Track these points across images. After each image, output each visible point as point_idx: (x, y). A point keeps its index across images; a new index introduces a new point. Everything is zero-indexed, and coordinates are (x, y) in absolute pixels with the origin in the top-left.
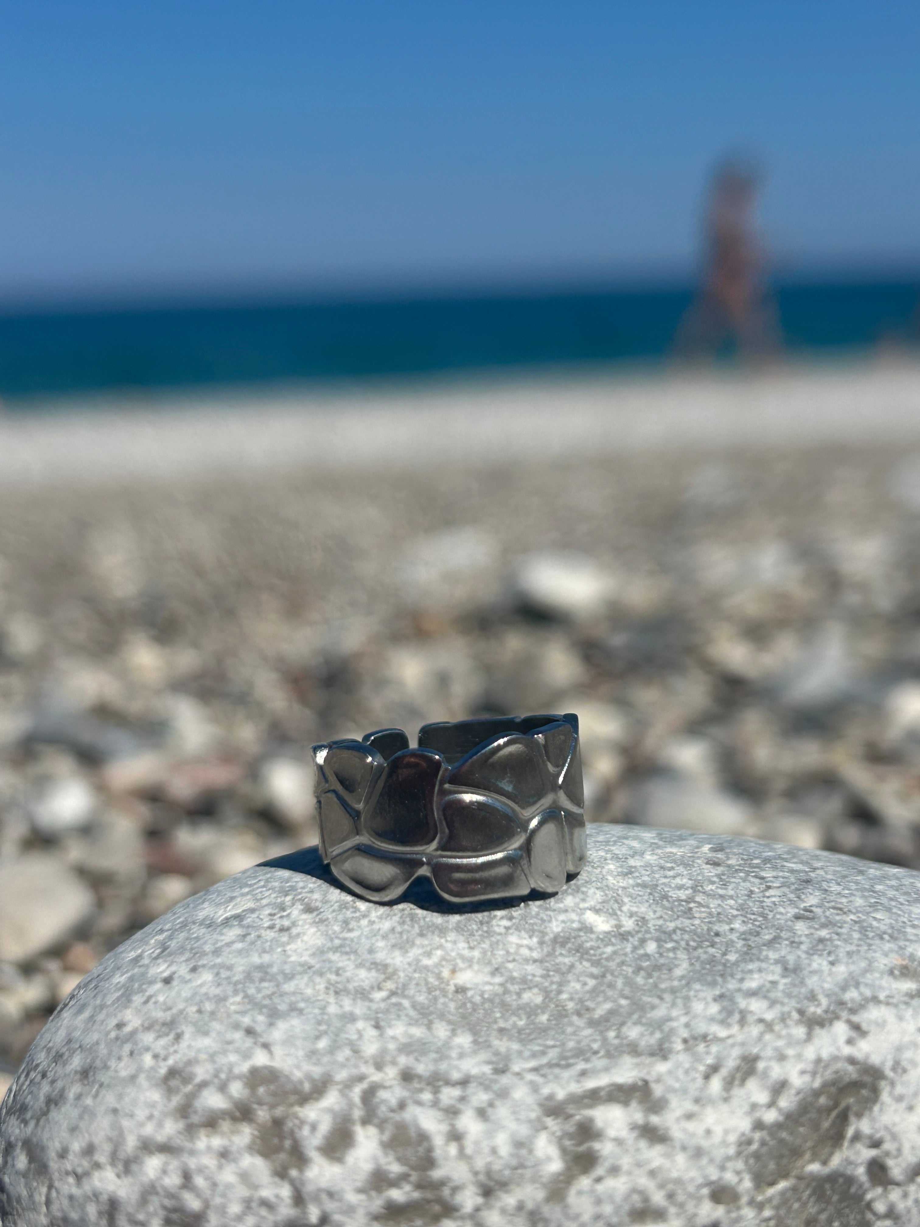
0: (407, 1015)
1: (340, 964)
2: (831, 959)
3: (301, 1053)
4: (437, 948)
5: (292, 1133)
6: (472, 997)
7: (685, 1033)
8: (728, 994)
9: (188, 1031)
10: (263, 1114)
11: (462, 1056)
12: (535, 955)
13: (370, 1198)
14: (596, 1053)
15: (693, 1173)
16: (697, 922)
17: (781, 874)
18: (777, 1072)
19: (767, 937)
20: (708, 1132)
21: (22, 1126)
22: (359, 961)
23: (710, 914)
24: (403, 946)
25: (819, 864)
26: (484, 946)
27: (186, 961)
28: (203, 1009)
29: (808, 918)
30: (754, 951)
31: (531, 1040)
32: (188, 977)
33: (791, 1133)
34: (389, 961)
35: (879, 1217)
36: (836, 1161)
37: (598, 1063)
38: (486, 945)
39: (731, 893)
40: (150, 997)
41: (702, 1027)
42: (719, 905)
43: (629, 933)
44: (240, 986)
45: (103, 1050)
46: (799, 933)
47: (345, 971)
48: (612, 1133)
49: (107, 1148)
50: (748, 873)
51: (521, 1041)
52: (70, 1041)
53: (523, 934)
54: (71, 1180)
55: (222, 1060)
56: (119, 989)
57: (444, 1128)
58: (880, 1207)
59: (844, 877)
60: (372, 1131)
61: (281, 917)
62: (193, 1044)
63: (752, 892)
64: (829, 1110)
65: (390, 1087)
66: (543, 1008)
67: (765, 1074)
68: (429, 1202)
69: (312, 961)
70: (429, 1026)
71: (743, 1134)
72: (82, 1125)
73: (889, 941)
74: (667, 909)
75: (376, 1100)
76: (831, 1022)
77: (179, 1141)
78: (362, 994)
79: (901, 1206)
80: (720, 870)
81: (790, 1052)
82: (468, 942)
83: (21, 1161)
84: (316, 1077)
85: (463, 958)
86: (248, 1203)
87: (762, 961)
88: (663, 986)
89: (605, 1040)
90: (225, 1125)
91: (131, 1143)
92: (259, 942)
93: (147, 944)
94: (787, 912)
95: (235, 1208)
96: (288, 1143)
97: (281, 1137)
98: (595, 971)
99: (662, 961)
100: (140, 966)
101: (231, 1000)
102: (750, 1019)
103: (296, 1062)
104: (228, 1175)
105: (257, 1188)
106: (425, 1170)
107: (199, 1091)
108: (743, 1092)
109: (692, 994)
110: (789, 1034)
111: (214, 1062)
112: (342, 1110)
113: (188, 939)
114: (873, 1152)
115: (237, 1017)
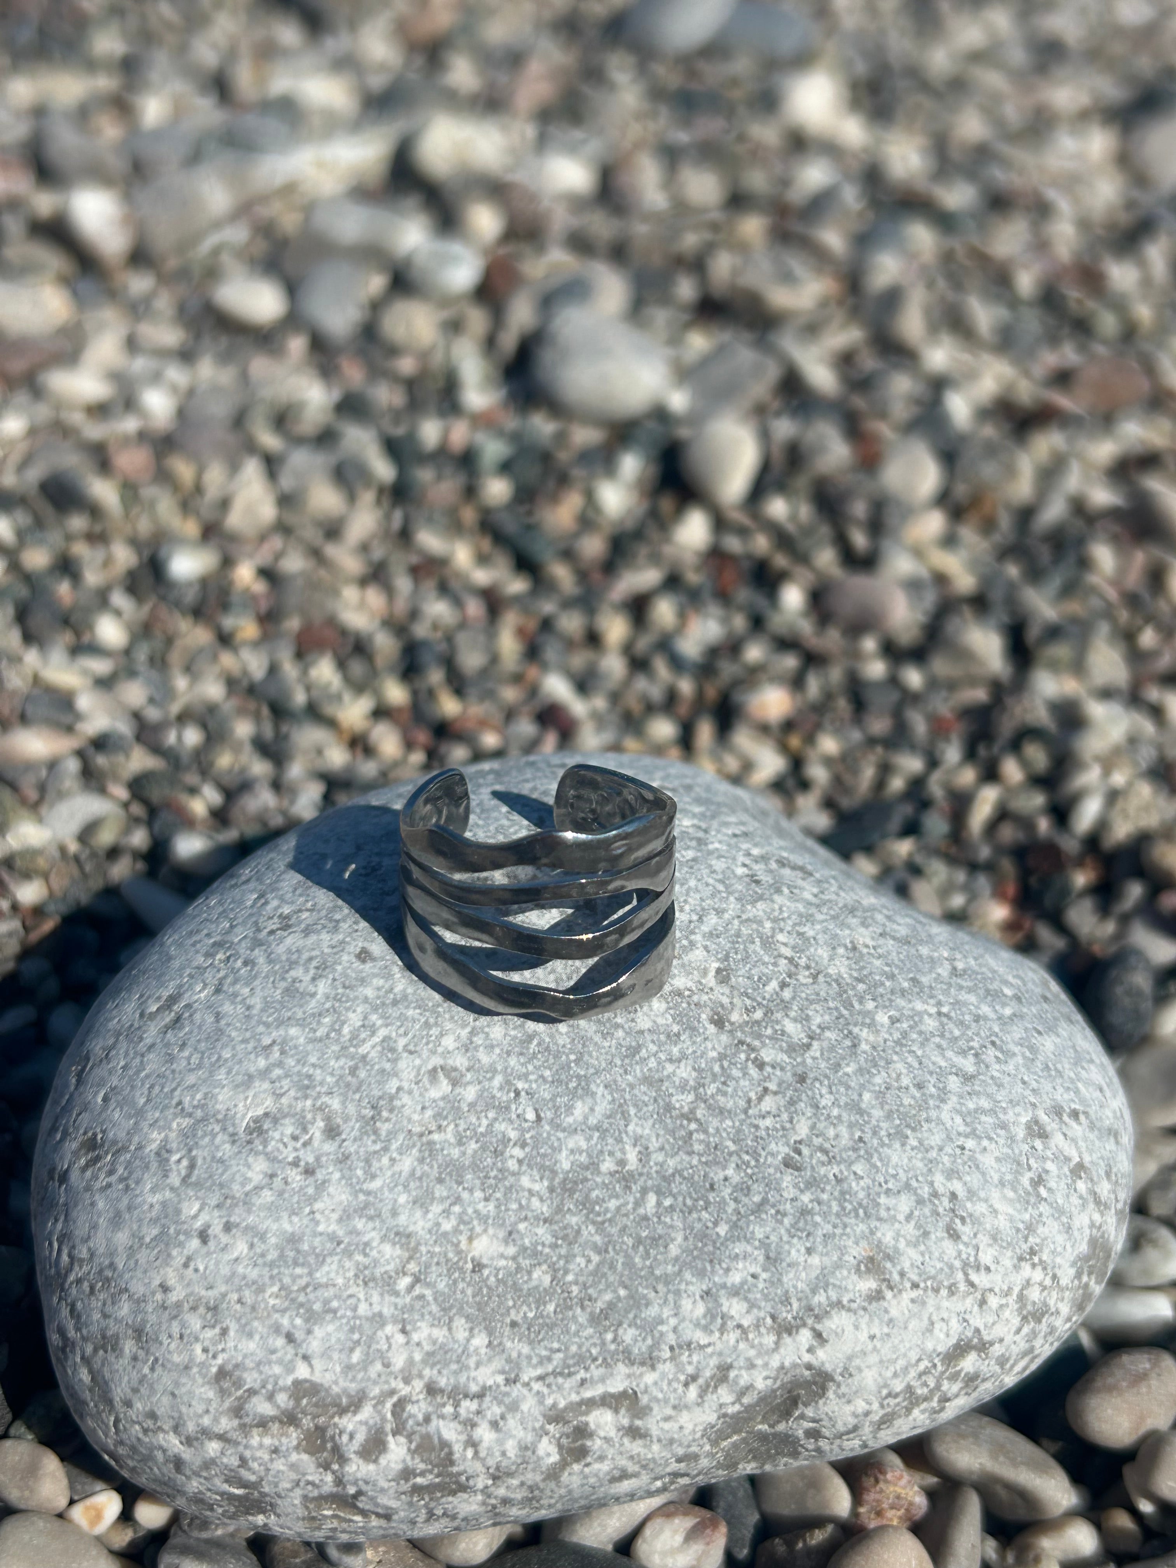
0: (430, 1313)
1: (367, 1237)
2: (808, 1245)
3: (338, 1369)
4: (456, 1202)
5: (333, 1438)
6: (488, 1277)
7: (671, 1339)
8: (714, 1290)
9: (233, 1329)
10: (307, 1422)
11: (478, 1364)
12: (545, 1209)
13: (400, 1479)
14: (595, 1360)
15: (665, 1453)
16: (695, 1161)
18: (745, 1379)
19: (756, 1199)
22: (384, 1230)
23: (708, 1147)
24: (423, 1202)
27: (218, 1206)
28: (244, 1299)
29: (795, 1166)
30: (743, 1222)
31: (539, 1342)
32: (223, 1239)
33: (748, 1413)
34: (411, 1228)
35: (807, 1450)
36: (781, 1427)
37: (596, 1372)
38: (500, 1195)
40: (189, 1259)
41: (688, 1333)
42: (718, 1129)
43: (632, 1175)
44: (275, 1270)
45: (151, 1313)
46: (786, 1194)
47: (371, 1248)
48: (602, 1433)
49: (170, 1421)
51: (531, 1343)
53: (535, 1171)
54: (137, 1427)
55: (267, 1369)
56: (155, 1219)
57: (463, 1437)
58: (810, 1447)
60: (402, 1440)
61: (305, 1144)
62: (240, 1345)
63: (749, 1102)
64: (782, 1395)
65: (417, 1402)
66: (551, 1293)
67: (736, 1382)
68: (447, 1483)
69: (341, 1232)
70: (450, 1324)
71: (710, 1423)
72: (142, 1391)
73: (862, 1220)
74: (669, 1132)
75: (405, 1415)
76: (798, 1328)
77: (234, 1435)
78: (389, 1283)
81: (759, 1362)
82: (484, 1189)
83: (84, 1374)
84: (353, 1393)
85: (479, 1215)
86: (296, 1483)
87: (748, 1241)
88: (658, 1272)
89: (603, 1343)
90: (275, 1427)
91: (191, 1426)
92: (286, 1194)
94: (778, 1152)
95: (286, 1484)
96: (329, 1446)
97: (324, 1442)
98: (599, 1240)
99: (659, 1229)
100: (171, 1186)
101: (269, 1291)
102: (730, 1324)
103: (334, 1378)
104: (279, 1465)
105: (304, 1474)
106: (445, 1466)
107: (249, 1397)
108: (715, 1397)
109: (683, 1287)
110: (761, 1344)
111: (261, 1373)
112: (376, 1424)
113: (214, 1157)
114: (813, 1425)
115: (277, 1316)
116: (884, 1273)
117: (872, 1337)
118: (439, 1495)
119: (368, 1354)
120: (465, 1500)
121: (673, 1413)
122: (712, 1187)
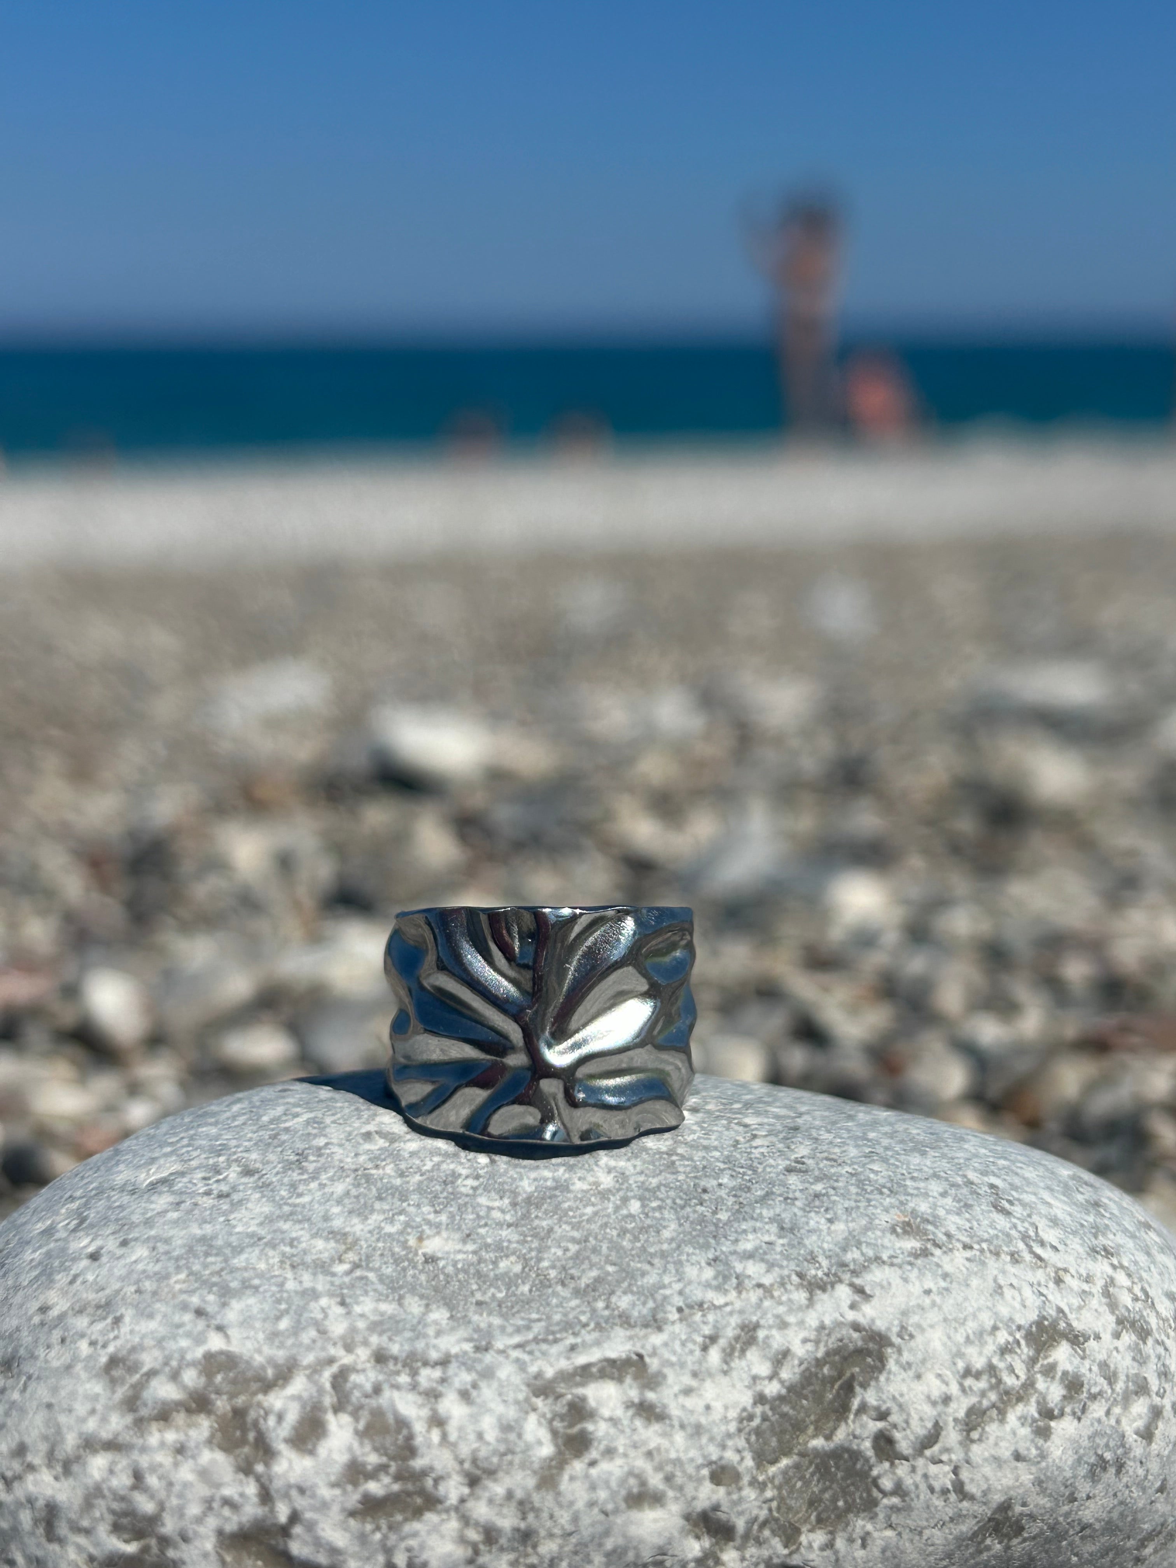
0: (375, 1290)
1: (294, 1235)
2: (828, 1216)
3: (261, 1336)
4: (400, 1213)
5: (256, 1424)
6: (444, 1267)
7: (678, 1301)
8: (723, 1256)
9: (128, 1316)
10: (222, 1404)
11: (439, 1333)
12: (508, 1217)
13: (345, 1492)
14: (585, 1325)
15: (693, 1453)
16: (681, 1177)
17: (766, 1120)
18: (778, 1340)
19: (759, 1193)
20: (708, 1408)
22: (314, 1231)
23: (695, 1167)
24: (362, 1211)
25: (803, 1109)
26: (452, 1209)
27: (113, 1233)
28: (143, 1289)
29: (800, 1171)
30: (747, 1209)
31: (513, 1315)
32: (119, 1252)
33: (793, 1408)
34: (347, 1229)
35: (885, 1494)
36: (841, 1435)
37: (588, 1336)
38: (453, 1209)
39: (716, 1143)
40: (76, 1277)
41: (698, 1294)
42: (704, 1157)
43: (609, 1191)
44: (182, 1262)
45: (26, 1338)
46: (793, 1187)
47: (299, 1243)
48: (606, 1412)
49: (43, 1447)
50: (730, 1120)
51: (502, 1315)
53: (493, 1194)
55: (171, 1345)
56: (35, 1267)
57: (425, 1412)
58: (887, 1484)
59: (834, 1123)
60: (345, 1418)
61: (218, 1181)
62: (137, 1328)
63: (737, 1142)
64: (833, 1380)
65: (364, 1370)
66: (523, 1276)
67: (767, 1343)
68: (409, 1494)
69: (262, 1232)
70: (400, 1300)
71: (744, 1409)
72: (9, 1422)
73: (889, 1196)
75: (349, 1385)
76: (833, 1285)
77: (127, 1437)
78: (323, 1267)
79: (908, 1482)
81: (791, 1319)
82: (433, 1206)
84: (281, 1361)
85: (429, 1223)
86: (208, 1504)
87: (756, 1220)
88: (652, 1250)
89: (594, 1311)
90: (180, 1418)
91: (71, 1441)
92: (196, 1212)
93: (57, 1213)
94: (778, 1165)
95: (194, 1509)
96: (251, 1436)
97: (244, 1431)
98: (576, 1234)
99: (648, 1222)
100: (57, 1241)
101: (175, 1278)
102: (748, 1284)
103: (256, 1345)
104: (185, 1473)
105: (218, 1486)
106: (405, 1459)
107: (147, 1381)
108: (744, 1363)
109: (684, 1258)
110: (790, 1300)
111: (163, 1349)
112: (311, 1397)
113: (109, 1208)
114: (880, 1425)
115: (184, 1297)
116: (926, 1234)
117: (928, 1292)
118: (399, 1517)
119: (298, 1322)
120: (435, 1529)
121: (694, 1383)
122: (705, 1191)
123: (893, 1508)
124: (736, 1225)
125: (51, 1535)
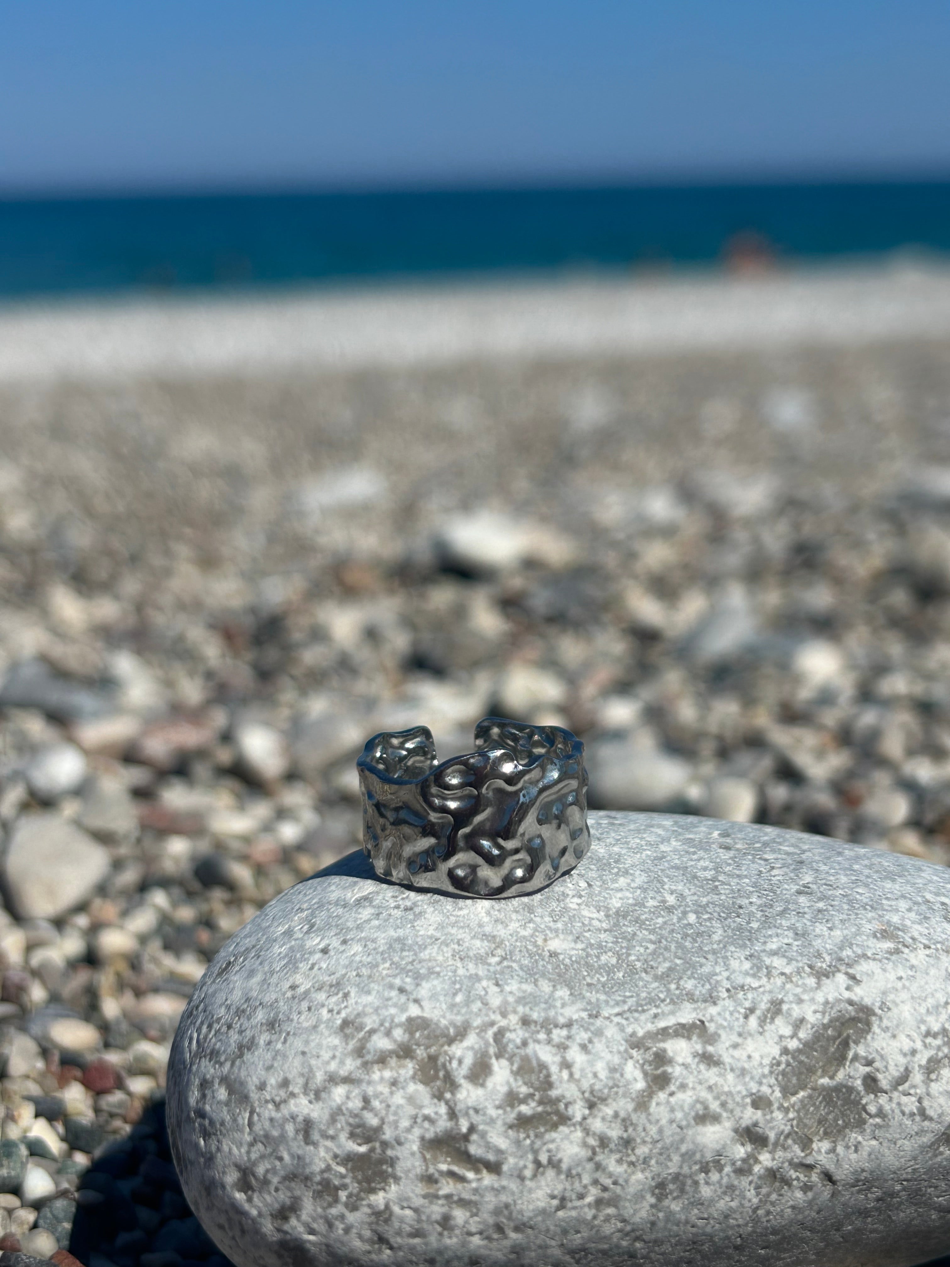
0: (518, 975)
1: (459, 937)
2: (829, 925)
3: (444, 1006)
4: (530, 922)
5: (444, 1066)
6: (563, 960)
7: (727, 984)
8: (756, 954)
9: (353, 992)
10: (420, 1052)
11: (563, 1005)
12: (604, 925)
13: (505, 1112)
14: (663, 1001)
15: (740, 1088)
16: (723, 897)
17: (780, 856)
18: (797, 1011)
19: (779, 909)
20: (749, 1057)
21: (217, 1066)
22: (473, 934)
23: (732, 891)
25: (806, 847)
26: (564, 919)
27: (335, 935)
28: (361, 974)
29: (808, 893)
30: (771, 920)
31: (613, 993)
32: (342, 948)
33: (807, 1057)
34: (495, 933)
35: (871, 1116)
36: (840, 1076)
37: (666, 1008)
38: (566, 919)
39: (745, 873)
40: (313, 965)
41: (740, 979)
42: (738, 883)
43: (673, 906)
44: (386, 956)
45: (283, 1007)
46: (803, 905)
47: (464, 942)
48: (680, 1060)
49: (301, 1081)
50: (754, 856)
51: (606, 993)
52: (248, 1000)
53: (592, 908)
54: (270, 1106)
55: (385, 1013)
56: (284, 958)
57: (558, 1059)
58: (872, 1109)
59: (829, 858)
60: (504, 1062)
61: (403, 899)
62: (359, 1001)
63: (760, 871)
64: (835, 1039)
65: (515, 1030)
66: (618, 966)
67: (789, 1013)
68: (549, 1114)
69: (438, 935)
70: (536, 983)
71: (774, 1058)
72: (276, 1065)
73: (870, 911)
74: (700, 887)
75: (505, 1040)
76: (834, 974)
77: (358, 1074)
78: (481, 959)
79: (887, 1108)
80: (732, 853)
81: (805, 997)
82: (552, 916)
83: (222, 1094)
84: (459, 1024)
85: (550, 929)
86: (414, 1118)
87: (778, 928)
88: (706, 949)
89: (668, 990)
90: (393, 1061)
91: (319, 1077)
92: (391, 920)
93: (291, 920)
94: (791, 888)
95: (405, 1123)
96: (441, 1074)
97: (437, 1070)
98: (652, 937)
99: (702, 929)
100: (296, 940)
101: (382, 967)
102: (775, 972)
103: (441, 1013)
104: (398, 1099)
105: (421, 1107)
106: (545, 1090)
107: (370, 1036)
108: (773, 1027)
109: (729, 954)
110: (804, 984)
111: (379, 1015)
112: (480, 1049)
113: (330, 917)
114: (868, 1069)
115: (390, 979)
116: (897, 938)
117: (900, 978)
118: (542, 1129)
119: (469, 997)
120: (567, 1137)
121: (739, 1040)
122: (740, 907)
123: (877, 1126)
124: (764, 931)
125: (308, 1140)
